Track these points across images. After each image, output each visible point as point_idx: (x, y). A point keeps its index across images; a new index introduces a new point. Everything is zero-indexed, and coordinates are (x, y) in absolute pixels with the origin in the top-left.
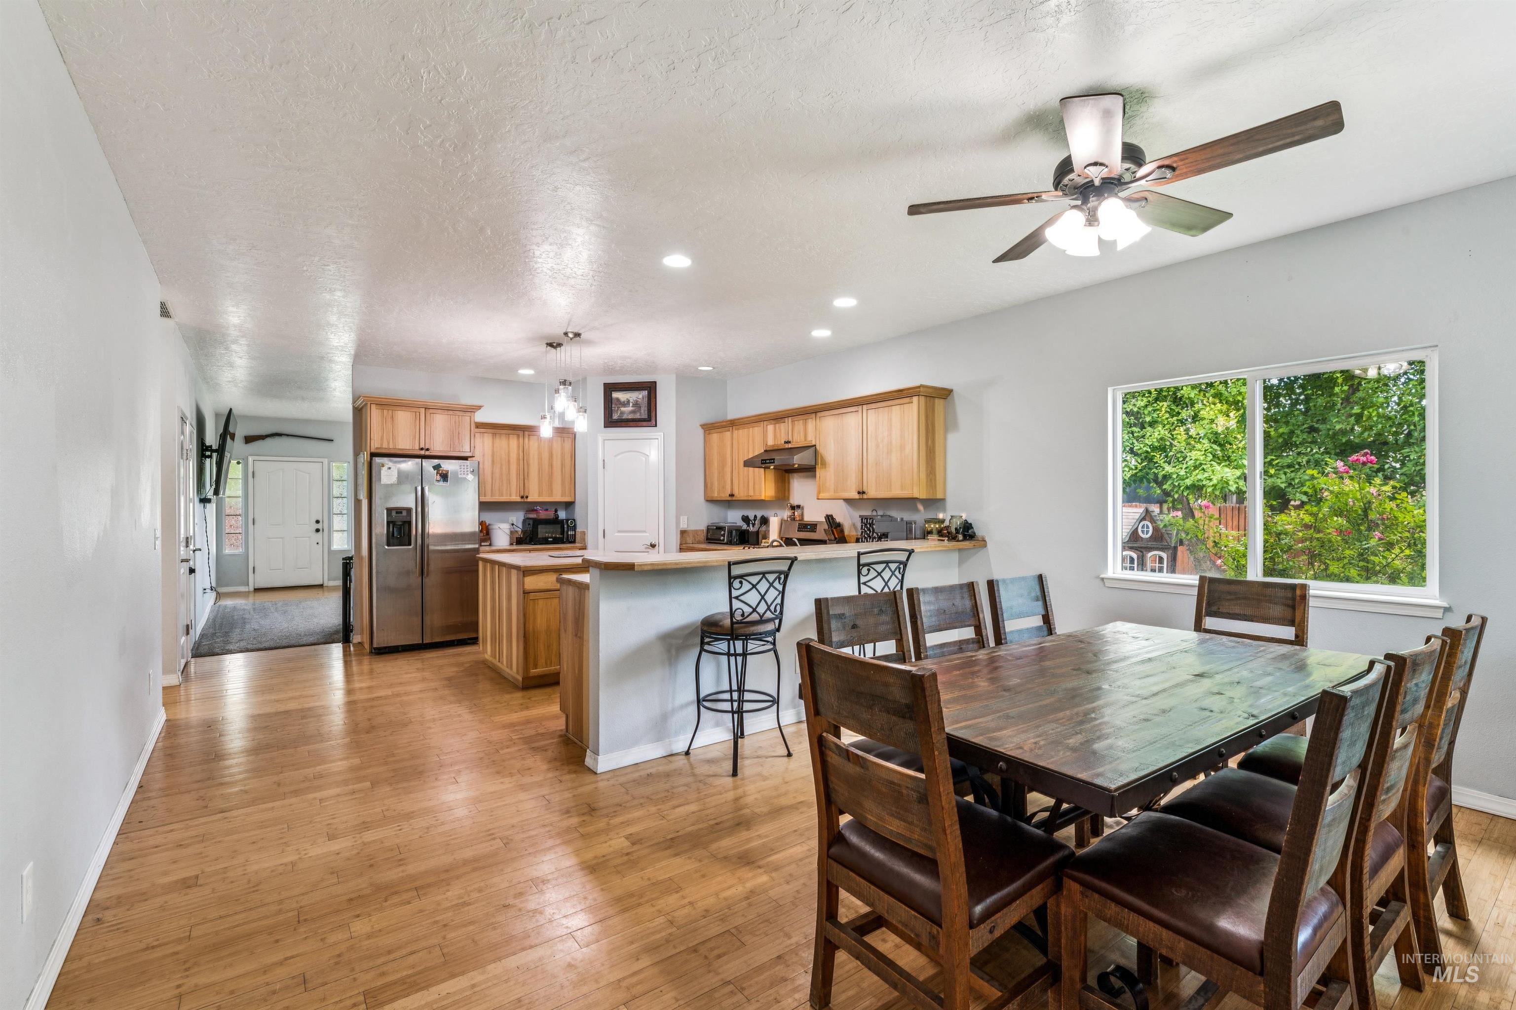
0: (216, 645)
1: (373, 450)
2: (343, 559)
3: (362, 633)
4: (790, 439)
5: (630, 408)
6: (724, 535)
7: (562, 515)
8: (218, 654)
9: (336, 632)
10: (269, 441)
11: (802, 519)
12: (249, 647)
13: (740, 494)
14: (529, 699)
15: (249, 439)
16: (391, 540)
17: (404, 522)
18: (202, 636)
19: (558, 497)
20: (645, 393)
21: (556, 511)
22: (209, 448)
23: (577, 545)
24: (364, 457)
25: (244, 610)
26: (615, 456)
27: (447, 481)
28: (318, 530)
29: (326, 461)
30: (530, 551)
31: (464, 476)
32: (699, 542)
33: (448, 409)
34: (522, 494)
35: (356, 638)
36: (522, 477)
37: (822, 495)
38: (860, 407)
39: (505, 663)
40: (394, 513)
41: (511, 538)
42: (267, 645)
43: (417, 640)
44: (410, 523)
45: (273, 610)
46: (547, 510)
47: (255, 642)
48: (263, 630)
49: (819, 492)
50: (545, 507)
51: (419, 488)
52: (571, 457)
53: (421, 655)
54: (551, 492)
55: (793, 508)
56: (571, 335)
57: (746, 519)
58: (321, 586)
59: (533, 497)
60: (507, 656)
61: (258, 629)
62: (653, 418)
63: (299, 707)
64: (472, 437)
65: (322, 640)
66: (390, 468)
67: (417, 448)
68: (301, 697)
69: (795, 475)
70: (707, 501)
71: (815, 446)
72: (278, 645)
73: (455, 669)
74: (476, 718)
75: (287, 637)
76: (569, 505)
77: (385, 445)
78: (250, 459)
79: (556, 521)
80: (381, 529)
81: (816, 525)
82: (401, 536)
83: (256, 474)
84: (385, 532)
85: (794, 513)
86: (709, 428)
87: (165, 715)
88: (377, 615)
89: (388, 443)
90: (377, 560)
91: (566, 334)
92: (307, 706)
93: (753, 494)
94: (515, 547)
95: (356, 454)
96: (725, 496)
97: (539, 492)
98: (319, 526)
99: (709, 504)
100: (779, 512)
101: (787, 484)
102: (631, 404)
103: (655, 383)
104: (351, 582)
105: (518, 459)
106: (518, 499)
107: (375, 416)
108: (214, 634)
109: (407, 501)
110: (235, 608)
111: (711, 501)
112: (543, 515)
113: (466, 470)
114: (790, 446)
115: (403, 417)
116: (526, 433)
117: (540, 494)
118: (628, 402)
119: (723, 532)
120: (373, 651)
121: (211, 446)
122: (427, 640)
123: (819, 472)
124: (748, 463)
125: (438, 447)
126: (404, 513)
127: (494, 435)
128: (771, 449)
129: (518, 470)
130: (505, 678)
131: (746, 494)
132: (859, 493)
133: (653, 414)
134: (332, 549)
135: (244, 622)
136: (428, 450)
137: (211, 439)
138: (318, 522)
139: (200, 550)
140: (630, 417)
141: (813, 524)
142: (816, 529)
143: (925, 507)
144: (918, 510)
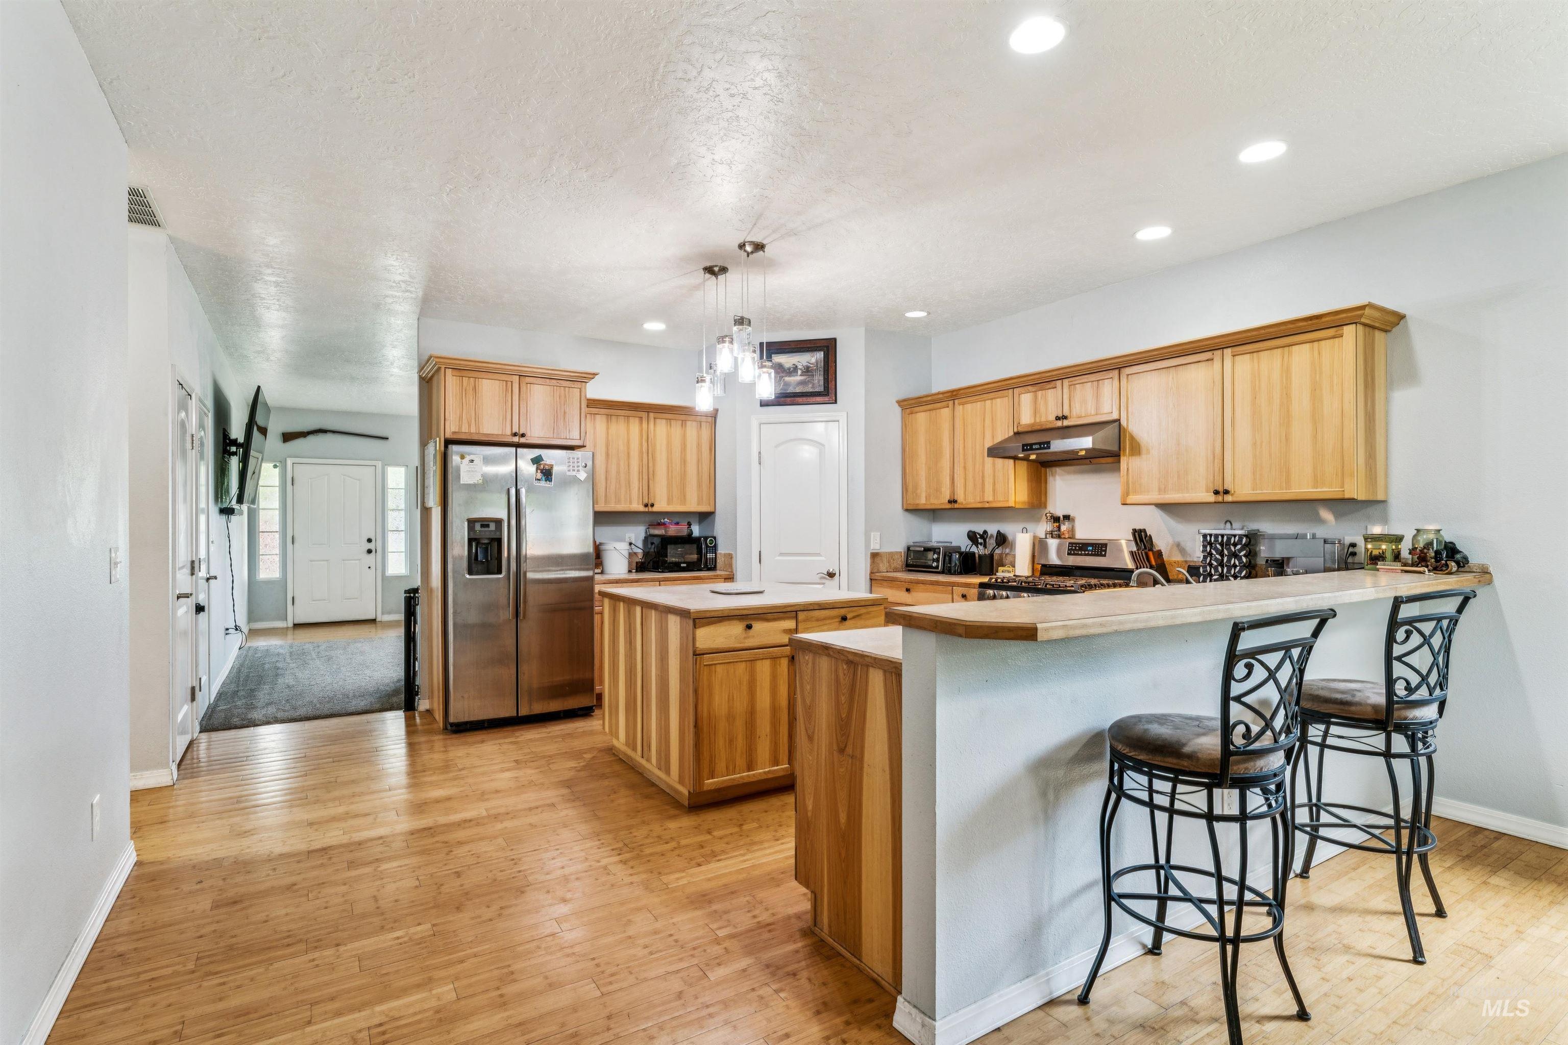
0: (236, 712)
1: (448, 435)
2: (406, 592)
3: (431, 697)
4: (1066, 413)
5: (798, 378)
6: (937, 560)
7: (696, 531)
8: (236, 727)
9: (396, 692)
10: (311, 438)
11: (1072, 537)
12: (280, 715)
13: (966, 498)
14: (709, 832)
15: (288, 437)
16: (474, 566)
17: (492, 540)
18: (221, 695)
19: (693, 506)
20: (820, 355)
21: (689, 524)
22: (234, 442)
23: (718, 572)
24: (434, 449)
25: (278, 654)
26: (776, 447)
27: (550, 480)
28: (369, 551)
29: (379, 464)
30: (660, 581)
31: (574, 473)
32: (896, 570)
33: (551, 377)
34: (646, 501)
35: (423, 704)
36: (645, 477)
37: (1131, 499)
38: (1219, 352)
39: (654, 760)
40: (478, 527)
41: (630, 563)
42: (302, 712)
43: (506, 711)
44: (499, 541)
45: (314, 656)
46: (677, 524)
47: (288, 707)
48: (300, 688)
49: (1126, 493)
50: (676, 520)
51: (513, 491)
52: (711, 450)
53: (517, 734)
54: (683, 499)
55: (1056, 519)
56: (749, 248)
57: (972, 536)
58: (373, 621)
59: (661, 506)
60: (659, 752)
61: (293, 686)
62: (832, 392)
63: (345, 839)
64: (583, 419)
65: (378, 706)
66: (472, 461)
67: (509, 432)
68: (347, 816)
69: (1058, 470)
70: (907, 510)
71: (1118, 421)
72: (318, 713)
73: (573, 764)
74: (635, 879)
75: (331, 699)
76: (706, 517)
77: (465, 429)
78: (289, 462)
79: (688, 540)
80: (460, 548)
81: (1105, 545)
82: (487, 560)
83: (295, 482)
84: (466, 553)
85: (1059, 527)
86: (909, 405)
87: (135, 854)
88: (454, 676)
89: (469, 426)
90: (455, 594)
91: (742, 246)
92: (358, 836)
93: (989, 498)
94: (634, 576)
95: (423, 444)
96: (941, 501)
97: (668, 499)
98: (371, 546)
99: (908, 515)
100: (1030, 526)
101: (1043, 485)
102: (799, 372)
103: (835, 340)
104: (415, 623)
105: (641, 452)
106: (641, 508)
107: (451, 383)
108: (235, 693)
109: (496, 509)
110: (267, 652)
111: (913, 510)
112: (673, 530)
113: (576, 464)
114: (1066, 423)
115: (489, 388)
116: (652, 415)
117: (669, 501)
118: (796, 368)
119: (935, 556)
120: (449, 727)
121: (236, 440)
122: (523, 712)
123: (1125, 461)
124: (995, 452)
125: (536, 434)
126: (492, 527)
127: (609, 416)
128: (1030, 429)
129: (641, 466)
130: (653, 785)
131: (978, 499)
132: (1216, 493)
133: (831, 385)
134: (387, 574)
135: (277, 673)
136: (523, 435)
137: (237, 431)
138: (369, 540)
139: (215, 578)
140: (798, 390)
141: (1099, 544)
142: (1105, 551)
143: (1338, 516)
144: (1321, 521)
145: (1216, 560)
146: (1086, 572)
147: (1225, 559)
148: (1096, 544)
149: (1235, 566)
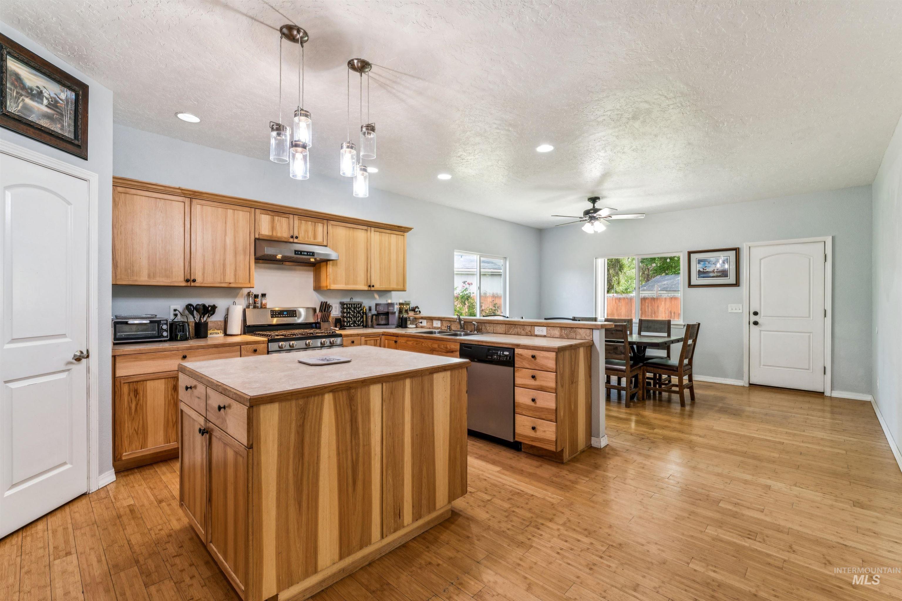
11: (271, 307)
13: (205, 279)
20: (72, 96)
26: (6, 188)
37: (333, 287)
49: (330, 284)
55: (256, 296)
62: (82, 145)
70: (115, 285)
71: (326, 246)
81: (295, 311)
102: (45, 101)
103: (87, 87)
118: (40, 94)
128: (268, 238)
131: (219, 280)
132: (370, 286)
140: (44, 123)
141: (291, 311)
142: (296, 314)
143: (380, 296)
144: (375, 298)
145: (352, 315)
146: (289, 326)
147: (355, 314)
148: (289, 311)
149: (359, 317)
